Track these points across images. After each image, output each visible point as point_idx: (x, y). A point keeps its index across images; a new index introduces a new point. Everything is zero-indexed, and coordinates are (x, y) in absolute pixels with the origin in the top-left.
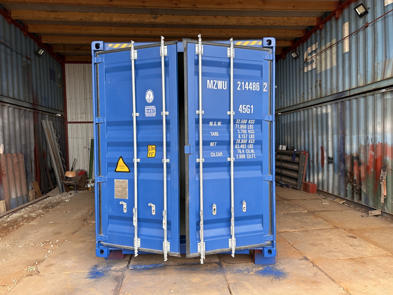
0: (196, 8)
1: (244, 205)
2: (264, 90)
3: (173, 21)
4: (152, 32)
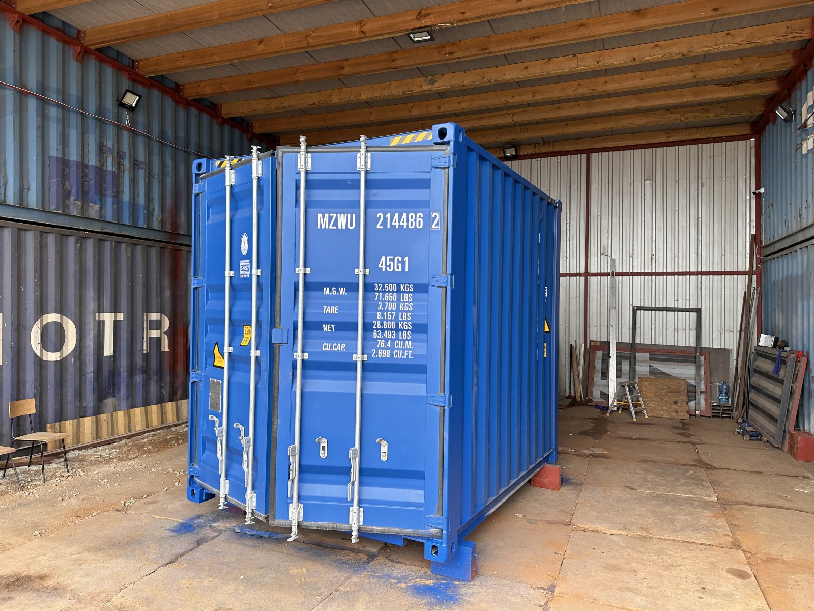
0: (490, 53)
1: (384, 448)
2: (434, 227)
3: (465, 83)
4: (440, 107)
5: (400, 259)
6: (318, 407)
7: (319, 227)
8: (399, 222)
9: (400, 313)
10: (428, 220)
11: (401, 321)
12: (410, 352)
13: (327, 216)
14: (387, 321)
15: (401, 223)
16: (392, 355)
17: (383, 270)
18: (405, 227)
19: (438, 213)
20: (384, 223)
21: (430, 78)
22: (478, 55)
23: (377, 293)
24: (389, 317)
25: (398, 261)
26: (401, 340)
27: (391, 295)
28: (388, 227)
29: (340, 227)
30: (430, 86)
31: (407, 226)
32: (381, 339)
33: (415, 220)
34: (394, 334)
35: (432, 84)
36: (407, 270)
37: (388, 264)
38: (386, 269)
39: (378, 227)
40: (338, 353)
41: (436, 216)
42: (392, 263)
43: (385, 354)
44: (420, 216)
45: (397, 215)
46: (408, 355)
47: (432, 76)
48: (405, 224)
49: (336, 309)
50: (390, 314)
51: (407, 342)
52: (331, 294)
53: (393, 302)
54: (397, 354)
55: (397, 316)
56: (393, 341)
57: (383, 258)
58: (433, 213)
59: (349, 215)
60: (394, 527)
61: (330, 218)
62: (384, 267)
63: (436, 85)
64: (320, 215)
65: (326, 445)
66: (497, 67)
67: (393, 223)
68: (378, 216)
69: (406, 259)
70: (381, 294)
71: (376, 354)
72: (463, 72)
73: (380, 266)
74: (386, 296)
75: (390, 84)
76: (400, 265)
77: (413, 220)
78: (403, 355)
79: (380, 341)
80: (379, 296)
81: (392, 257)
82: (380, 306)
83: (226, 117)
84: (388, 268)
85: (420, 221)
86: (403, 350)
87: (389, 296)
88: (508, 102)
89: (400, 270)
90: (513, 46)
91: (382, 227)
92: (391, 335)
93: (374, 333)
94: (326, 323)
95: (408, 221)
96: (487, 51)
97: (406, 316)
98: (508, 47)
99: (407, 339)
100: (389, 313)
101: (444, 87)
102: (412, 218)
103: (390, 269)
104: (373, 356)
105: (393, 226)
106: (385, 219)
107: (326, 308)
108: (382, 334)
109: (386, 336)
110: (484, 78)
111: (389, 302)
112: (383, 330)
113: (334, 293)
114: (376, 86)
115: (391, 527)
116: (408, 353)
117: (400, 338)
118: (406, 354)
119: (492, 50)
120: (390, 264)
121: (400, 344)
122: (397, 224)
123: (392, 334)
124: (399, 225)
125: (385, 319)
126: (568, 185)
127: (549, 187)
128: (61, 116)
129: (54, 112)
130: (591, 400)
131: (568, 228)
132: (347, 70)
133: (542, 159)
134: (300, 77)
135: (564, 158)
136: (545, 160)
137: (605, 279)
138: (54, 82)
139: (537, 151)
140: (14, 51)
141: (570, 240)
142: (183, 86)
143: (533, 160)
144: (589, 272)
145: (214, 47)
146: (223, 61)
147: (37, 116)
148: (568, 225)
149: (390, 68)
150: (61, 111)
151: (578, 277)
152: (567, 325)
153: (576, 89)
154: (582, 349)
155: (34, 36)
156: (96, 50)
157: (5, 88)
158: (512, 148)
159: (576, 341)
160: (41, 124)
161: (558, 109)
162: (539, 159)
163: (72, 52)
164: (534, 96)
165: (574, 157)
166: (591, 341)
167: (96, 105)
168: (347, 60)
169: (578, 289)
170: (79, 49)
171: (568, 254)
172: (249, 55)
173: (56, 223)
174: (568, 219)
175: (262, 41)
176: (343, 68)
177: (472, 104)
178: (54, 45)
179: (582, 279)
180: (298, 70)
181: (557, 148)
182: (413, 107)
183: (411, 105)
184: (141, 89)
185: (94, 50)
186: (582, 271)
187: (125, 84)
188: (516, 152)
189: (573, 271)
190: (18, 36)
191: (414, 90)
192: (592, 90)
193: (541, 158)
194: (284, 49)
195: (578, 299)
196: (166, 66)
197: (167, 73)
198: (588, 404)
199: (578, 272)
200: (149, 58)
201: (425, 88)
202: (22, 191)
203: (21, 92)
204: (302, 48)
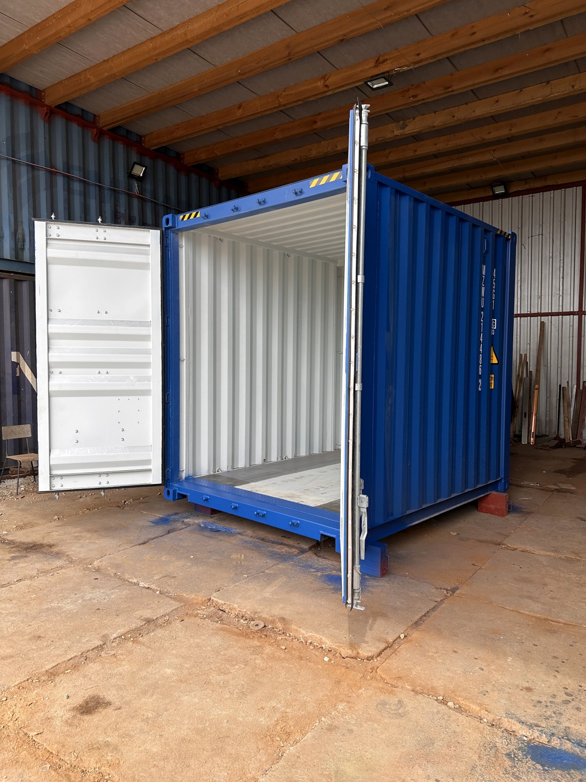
0: (454, 91)
3: (435, 124)
4: (416, 151)
21: (401, 123)
22: (441, 94)
30: (402, 131)
35: (404, 128)
47: (403, 120)
63: (407, 129)
66: (467, 104)
72: (433, 113)
83: (223, 179)
88: (484, 139)
90: (476, 81)
96: (450, 90)
98: (471, 83)
101: (415, 130)
110: (454, 117)
119: (455, 88)
126: (562, 220)
127: (541, 223)
128: (82, 190)
129: (77, 186)
130: (580, 442)
131: (562, 265)
132: (319, 124)
133: (534, 195)
134: (279, 136)
135: (558, 192)
136: (537, 196)
138: (76, 162)
139: (527, 187)
140: (45, 138)
141: (563, 278)
142: (184, 155)
143: (524, 196)
144: (583, 310)
145: (202, 116)
146: (209, 128)
147: (64, 190)
148: (562, 261)
150: (82, 185)
151: (572, 316)
152: (559, 366)
153: (556, 118)
154: (575, 390)
155: (59, 124)
156: (109, 130)
157: (39, 170)
158: (501, 185)
159: (568, 382)
160: (67, 197)
161: (541, 140)
162: (531, 195)
163: (90, 134)
164: (511, 130)
165: (569, 190)
166: (584, 382)
167: (110, 178)
168: (320, 114)
169: (571, 328)
170: (95, 131)
171: (561, 292)
172: (231, 120)
174: (562, 255)
175: (241, 106)
176: (316, 122)
177: (447, 144)
178: (75, 129)
179: (576, 317)
180: (276, 129)
181: (550, 182)
182: (390, 153)
183: (387, 151)
184: (147, 161)
185: (107, 130)
186: (576, 309)
187: (134, 158)
188: (506, 189)
189: (567, 309)
190: (47, 126)
191: (386, 136)
192: (573, 117)
193: (532, 194)
194: (259, 111)
195: (571, 338)
196: (166, 138)
197: (167, 144)
198: (577, 446)
199: (572, 310)
200: (152, 133)
201: (397, 133)
203: (51, 172)
204: (274, 108)
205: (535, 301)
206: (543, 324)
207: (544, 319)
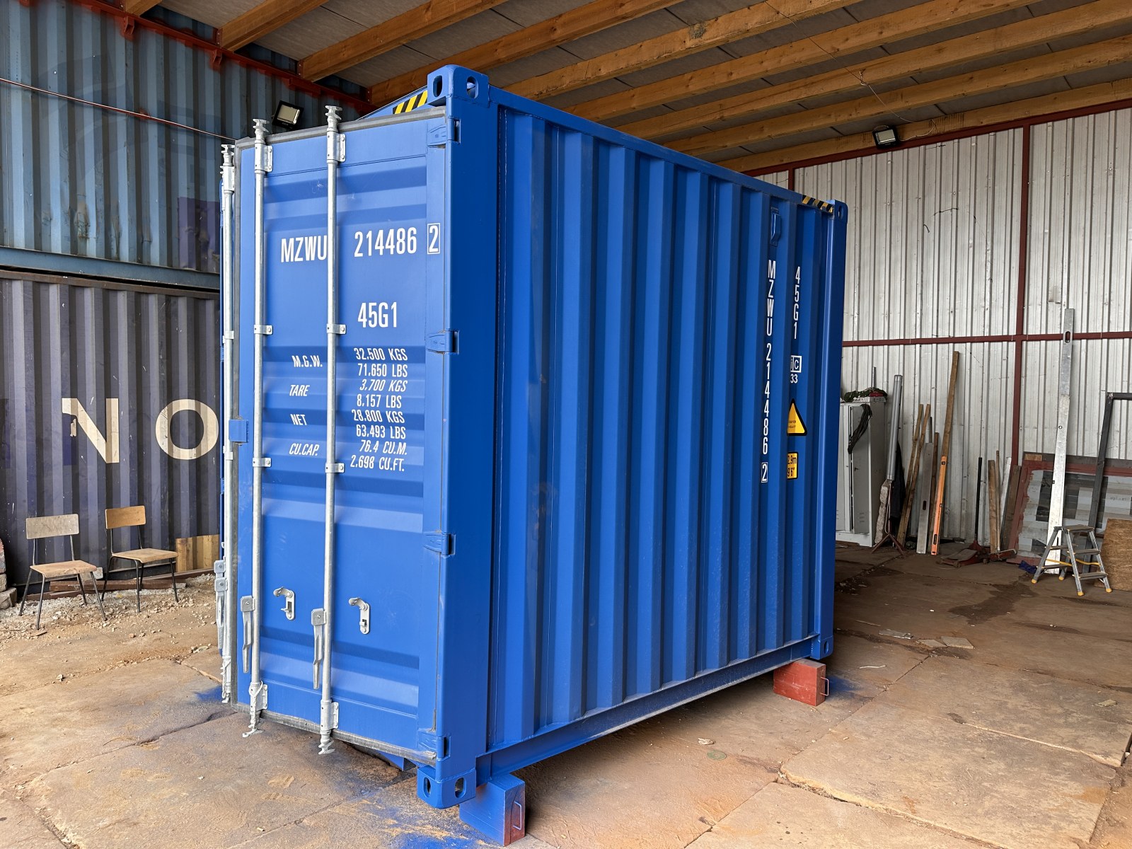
1: (365, 613)
3: (749, 27)
4: (731, 74)
5: (386, 308)
6: (284, 541)
7: (282, 261)
8: (384, 245)
9: (387, 396)
10: (423, 238)
11: (389, 409)
12: (401, 460)
13: (292, 240)
14: (370, 409)
15: (387, 247)
16: (376, 464)
17: (364, 326)
18: (392, 252)
19: (438, 226)
20: (364, 249)
21: (696, 27)
23: (361, 364)
24: (373, 403)
25: (384, 311)
26: (393, 440)
27: (380, 367)
28: (370, 254)
29: (308, 259)
30: (697, 40)
31: (395, 249)
32: (366, 438)
33: (406, 240)
34: (383, 431)
35: (700, 36)
36: (395, 325)
37: (370, 316)
38: (367, 323)
39: (357, 254)
40: (308, 458)
41: (434, 230)
42: (375, 313)
43: (367, 463)
44: (412, 232)
45: (381, 233)
46: (398, 465)
47: (700, 22)
48: (392, 247)
49: (306, 390)
50: (374, 398)
51: (400, 444)
52: (303, 366)
53: (381, 378)
54: (383, 464)
55: (383, 400)
56: (382, 441)
57: (364, 305)
58: (430, 226)
59: (319, 237)
60: (377, 739)
61: (296, 244)
62: (364, 320)
63: (706, 36)
64: (284, 241)
65: (292, 600)
67: (377, 247)
68: (356, 237)
69: (394, 306)
70: (366, 365)
71: (356, 462)
72: (746, 9)
73: (360, 320)
74: (373, 369)
75: (641, 46)
76: (386, 316)
77: (402, 241)
78: (391, 465)
79: (365, 441)
80: (363, 368)
81: (375, 304)
82: (364, 385)
84: (370, 322)
85: (412, 241)
86: (393, 456)
87: (376, 368)
88: (838, 50)
89: (386, 325)
91: (361, 255)
92: (379, 432)
93: (358, 429)
94: (295, 412)
95: (396, 241)
97: (395, 402)
99: (400, 440)
100: (372, 395)
101: (718, 38)
102: (401, 238)
103: (373, 323)
104: (352, 466)
105: (376, 252)
106: (366, 241)
107: (294, 388)
108: (368, 431)
109: (373, 434)
110: (778, 13)
111: (376, 378)
112: (369, 424)
113: (307, 364)
114: (621, 52)
115: (374, 738)
116: (398, 462)
117: (392, 437)
118: (395, 464)
120: (373, 315)
121: (389, 448)
122: (381, 248)
123: (381, 430)
124: (384, 250)
125: (368, 405)
126: (990, 185)
127: (955, 190)
128: (192, 145)
129: (183, 140)
130: (1012, 555)
131: (989, 258)
132: (559, 33)
133: (944, 144)
134: (502, 54)
135: (983, 139)
136: (949, 145)
137: (1054, 346)
138: (182, 100)
139: (933, 131)
140: (126, 65)
141: (991, 280)
142: (371, 90)
143: (928, 147)
144: (1025, 333)
145: (377, 26)
146: (388, 44)
147: (159, 146)
148: (989, 252)
149: (618, 19)
150: (192, 138)
151: (1005, 343)
152: (984, 425)
153: (956, 9)
154: (1008, 467)
155: (153, 44)
156: (238, 52)
157: (116, 114)
158: (888, 129)
159: (998, 452)
160: (164, 156)
161: (940, 50)
162: (939, 144)
163: (207, 59)
164: (881, 33)
165: (1002, 135)
166: (1025, 453)
167: (241, 126)
168: (560, 16)
169: (1004, 362)
170: (215, 53)
171: (988, 303)
172: (416, 29)
173: (189, 284)
174: (989, 243)
175: (429, 6)
176: (555, 30)
177: (779, 62)
178: (182, 52)
179: (1013, 345)
181: (969, 123)
183: (688, 76)
184: (309, 100)
185: (235, 52)
186: (1013, 332)
187: (285, 93)
188: (896, 135)
189: (996, 332)
190: (131, 45)
191: (674, 50)
192: (984, 6)
193: (942, 141)
194: (455, 12)
195: (1004, 380)
196: (329, 62)
197: (337, 71)
198: (1008, 561)
199: (1005, 334)
200: (312, 56)
201: (689, 44)
202: (141, 245)
203: (137, 119)
204: (477, 6)
205: (945, 318)
206: (957, 356)
207: (959, 347)
